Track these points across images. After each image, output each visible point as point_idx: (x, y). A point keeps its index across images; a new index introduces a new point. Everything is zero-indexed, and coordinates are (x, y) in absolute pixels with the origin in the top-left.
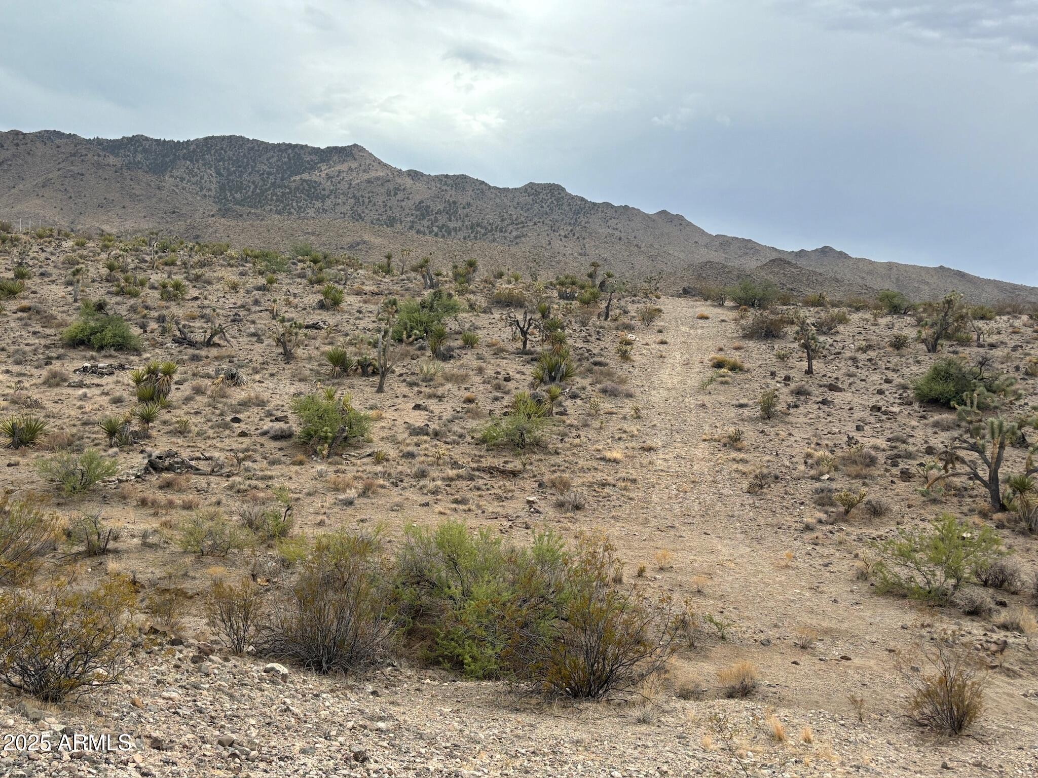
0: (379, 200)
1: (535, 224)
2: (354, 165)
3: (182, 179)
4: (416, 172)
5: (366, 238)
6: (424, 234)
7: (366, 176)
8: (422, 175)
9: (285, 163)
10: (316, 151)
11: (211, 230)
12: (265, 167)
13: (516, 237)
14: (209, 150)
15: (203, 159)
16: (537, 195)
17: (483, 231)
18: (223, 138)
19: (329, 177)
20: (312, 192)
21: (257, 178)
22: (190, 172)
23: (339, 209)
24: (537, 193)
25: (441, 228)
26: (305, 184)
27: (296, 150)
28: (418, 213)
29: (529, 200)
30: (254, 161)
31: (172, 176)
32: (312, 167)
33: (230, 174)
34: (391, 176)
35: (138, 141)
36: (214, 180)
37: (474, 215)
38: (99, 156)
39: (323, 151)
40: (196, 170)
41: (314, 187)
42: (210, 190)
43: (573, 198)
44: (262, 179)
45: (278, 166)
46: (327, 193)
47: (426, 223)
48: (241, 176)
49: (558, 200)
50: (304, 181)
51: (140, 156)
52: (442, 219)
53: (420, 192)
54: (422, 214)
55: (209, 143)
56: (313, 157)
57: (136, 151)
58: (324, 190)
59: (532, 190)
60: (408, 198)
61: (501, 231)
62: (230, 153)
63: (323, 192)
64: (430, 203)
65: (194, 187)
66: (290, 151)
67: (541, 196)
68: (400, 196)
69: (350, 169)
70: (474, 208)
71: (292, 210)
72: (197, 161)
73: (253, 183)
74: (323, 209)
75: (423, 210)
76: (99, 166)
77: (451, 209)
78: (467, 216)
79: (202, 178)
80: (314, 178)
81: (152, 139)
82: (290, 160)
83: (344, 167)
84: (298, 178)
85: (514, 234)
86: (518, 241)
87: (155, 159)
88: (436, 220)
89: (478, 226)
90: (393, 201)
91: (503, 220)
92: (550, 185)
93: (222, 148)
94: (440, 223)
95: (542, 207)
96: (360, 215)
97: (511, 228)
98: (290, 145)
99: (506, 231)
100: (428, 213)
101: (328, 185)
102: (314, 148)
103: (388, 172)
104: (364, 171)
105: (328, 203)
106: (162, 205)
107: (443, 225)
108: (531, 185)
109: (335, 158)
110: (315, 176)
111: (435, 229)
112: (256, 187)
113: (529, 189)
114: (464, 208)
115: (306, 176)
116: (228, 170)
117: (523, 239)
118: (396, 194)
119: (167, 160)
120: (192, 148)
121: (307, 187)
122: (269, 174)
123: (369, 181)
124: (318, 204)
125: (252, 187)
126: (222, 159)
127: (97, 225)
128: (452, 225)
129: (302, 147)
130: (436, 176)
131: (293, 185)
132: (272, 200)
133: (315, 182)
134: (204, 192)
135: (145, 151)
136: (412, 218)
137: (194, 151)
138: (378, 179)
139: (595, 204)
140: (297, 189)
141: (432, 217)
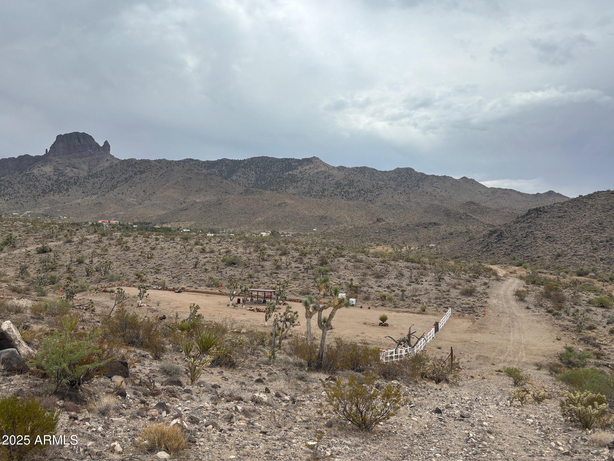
0: (321, 181)
1: (387, 188)
2: (312, 166)
3: (240, 177)
4: (342, 167)
5: (286, 201)
6: (337, 195)
7: (316, 171)
8: (345, 168)
9: (284, 167)
10: (298, 161)
11: (226, 201)
12: (275, 169)
13: (377, 195)
14: (253, 163)
15: (250, 167)
16: (400, 173)
17: (364, 192)
18: (259, 158)
19: (301, 172)
20: (293, 180)
21: (271, 174)
22: (244, 173)
23: (303, 186)
24: (400, 172)
25: (345, 192)
26: (290, 176)
27: (289, 161)
28: (336, 186)
29: (396, 176)
30: (271, 167)
31: (236, 176)
32: (296, 168)
33: (261, 173)
34: (328, 170)
35: (224, 161)
36: (254, 176)
37: (361, 185)
38: (199, 170)
39: (300, 160)
40: (246, 172)
41: (294, 177)
42: (252, 181)
43: (417, 173)
44: (274, 175)
45: (281, 168)
46: (299, 179)
47: (339, 190)
48: (265, 174)
49: (410, 175)
50: (290, 174)
51: (224, 167)
52: (346, 188)
53: (339, 176)
54: (338, 186)
55: (252, 161)
56: (297, 164)
57: (222, 165)
58: (298, 178)
59: (398, 171)
60: (334, 180)
61: (371, 192)
62: (261, 164)
63: (297, 179)
64: (342, 181)
65: (245, 180)
66: (286, 161)
67: (402, 174)
68: (331, 178)
69: (310, 168)
70: (361, 182)
71: (283, 188)
72: (247, 168)
73: (270, 176)
74: (297, 187)
75: (338, 185)
76: (198, 174)
77: (351, 184)
78: (358, 186)
79: (249, 176)
80: (294, 173)
81: (229, 160)
82: (286, 165)
83: (308, 167)
84: (287, 173)
85: (377, 193)
86: (378, 196)
87: (231, 169)
88: (344, 189)
89: (362, 190)
90: (327, 181)
91: (373, 187)
92: (407, 168)
93: (258, 162)
94: (345, 190)
95: (402, 179)
96: (312, 188)
97: (376, 190)
98: (287, 159)
99: (373, 192)
100: (340, 186)
101: (300, 176)
102: (296, 160)
103: (327, 168)
104: (316, 169)
105: (299, 184)
106: (222, 189)
107: (346, 191)
108: (398, 169)
109: (305, 163)
110: (294, 172)
111: (342, 193)
112: (271, 178)
113: (397, 171)
114: (357, 182)
115: (290, 172)
116: (260, 171)
117: (380, 195)
118: (329, 178)
119: (235, 168)
120: (245, 163)
121: (290, 177)
122: (277, 172)
123: (317, 173)
124: (295, 184)
125: (270, 178)
126: (258, 167)
127: (194, 199)
128: (350, 190)
129: (292, 159)
130: (352, 168)
131: (285, 177)
132: (275, 184)
133: (294, 175)
134: (249, 182)
135: (227, 165)
136: (333, 189)
137: (247, 164)
138: (321, 171)
139: (427, 176)
141: (342, 188)
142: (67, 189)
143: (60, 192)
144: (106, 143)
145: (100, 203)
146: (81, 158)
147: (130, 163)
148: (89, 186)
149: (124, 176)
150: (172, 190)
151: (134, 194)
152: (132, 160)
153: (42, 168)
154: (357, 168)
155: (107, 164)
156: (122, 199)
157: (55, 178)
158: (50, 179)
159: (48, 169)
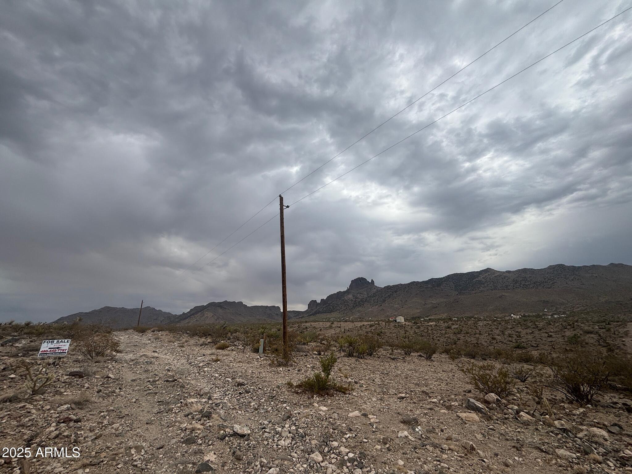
0: (500, 281)
2: (490, 273)
3: (445, 287)
8: (511, 271)
19: (483, 278)
20: (480, 283)
21: (464, 282)
22: (447, 284)
23: (489, 285)
29: (552, 271)
30: (462, 279)
31: (443, 286)
32: (478, 276)
33: (456, 283)
35: (432, 280)
36: (453, 285)
37: (534, 279)
39: (479, 272)
43: (569, 267)
45: (468, 278)
48: (459, 283)
49: (563, 269)
52: (523, 283)
53: (512, 276)
55: (449, 277)
58: (483, 281)
60: (509, 279)
64: (517, 279)
65: (449, 287)
68: (506, 278)
69: (489, 275)
70: (533, 277)
72: (448, 281)
75: (515, 281)
76: (427, 288)
77: (525, 279)
78: (531, 280)
79: (450, 285)
80: (479, 279)
81: (435, 278)
82: (471, 276)
83: (487, 275)
84: (475, 280)
87: (438, 283)
89: (536, 282)
90: (505, 281)
91: (545, 279)
92: (558, 264)
93: (453, 277)
95: (558, 272)
97: (549, 281)
98: (470, 272)
102: (476, 272)
103: (500, 273)
104: (493, 274)
105: (486, 285)
109: (483, 273)
111: (522, 286)
114: (529, 278)
115: (477, 279)
119: (441, 283)
120: (445, 279)
121: (478, 282)
122: (467, 280)
123: (495, 277)
124: (483, 285)
126: (454, 280)
128: (527, 284)
129: (473, 272)
132: (470, 287)
136: (513, 284)
138: (498, 275)
140: (475, 283)
141: (519, 283)
142: (363, 305)
143: (360, 306)
144: (372, 280)
145: (383, 309)
146: (362, 289)
147: (388, 288)
148: (372, 302)
149: (387, 295)
150: (416, 298)
151: (397, 302)
152: (389, 286)
153: (348, 296)
154: (519, 270)
155: (375, 290)
156: (392, 306)
157: (354, 300)
158: (352, 301)
159: (350, 296)
